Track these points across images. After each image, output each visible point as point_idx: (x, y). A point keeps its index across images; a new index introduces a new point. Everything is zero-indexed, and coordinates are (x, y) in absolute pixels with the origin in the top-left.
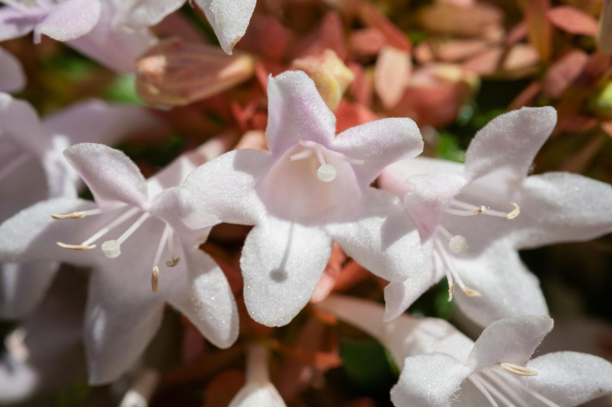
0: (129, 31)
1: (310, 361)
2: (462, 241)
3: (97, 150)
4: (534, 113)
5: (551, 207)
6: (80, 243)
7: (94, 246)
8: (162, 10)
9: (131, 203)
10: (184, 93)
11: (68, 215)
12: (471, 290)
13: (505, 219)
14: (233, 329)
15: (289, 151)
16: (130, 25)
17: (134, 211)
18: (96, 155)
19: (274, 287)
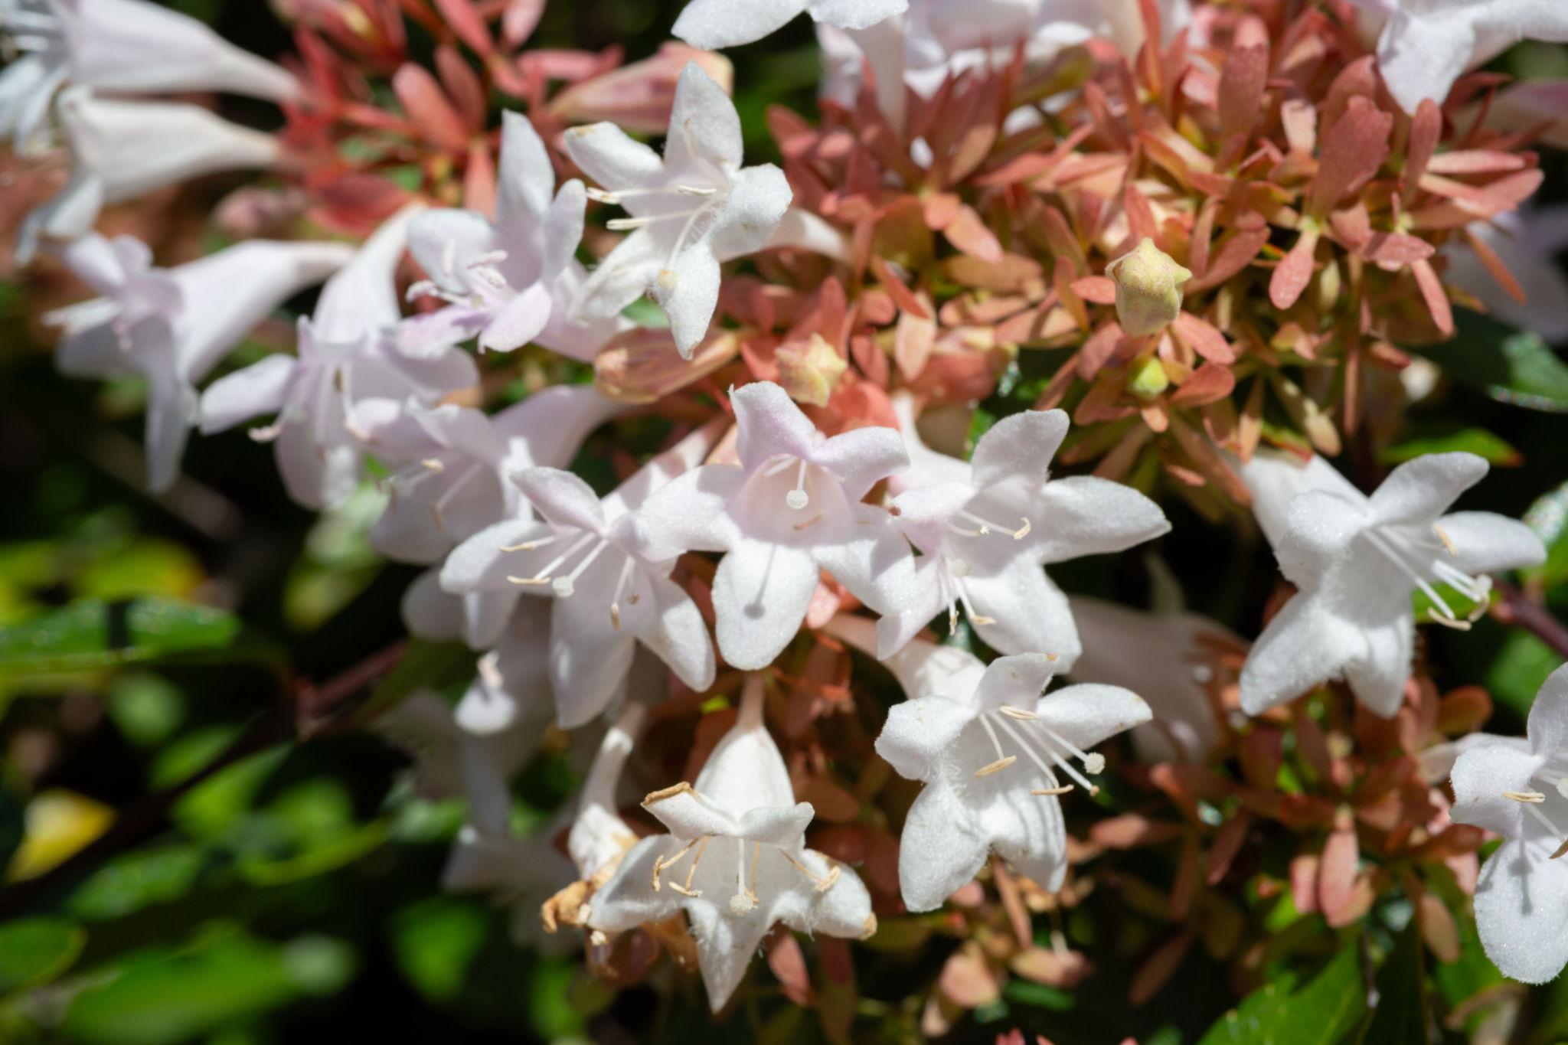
0: (585, 325)
1: (819, 694)
2: (965, 566)
3: (545, 474)
4: (1039, 417)
5: (1074, 517)
6: (532, 576)
7: (547, 580)
8: (620, 300)
9: (586, 528)
10: (650, 390)
11: (517, 548)
12: (980, 618)
13: (1011, 537)
14: (708, 672)
15: (766, 463)
16: (584, 318)
17: (589, 537)
18: (544, 480)
19: (750, 624)
